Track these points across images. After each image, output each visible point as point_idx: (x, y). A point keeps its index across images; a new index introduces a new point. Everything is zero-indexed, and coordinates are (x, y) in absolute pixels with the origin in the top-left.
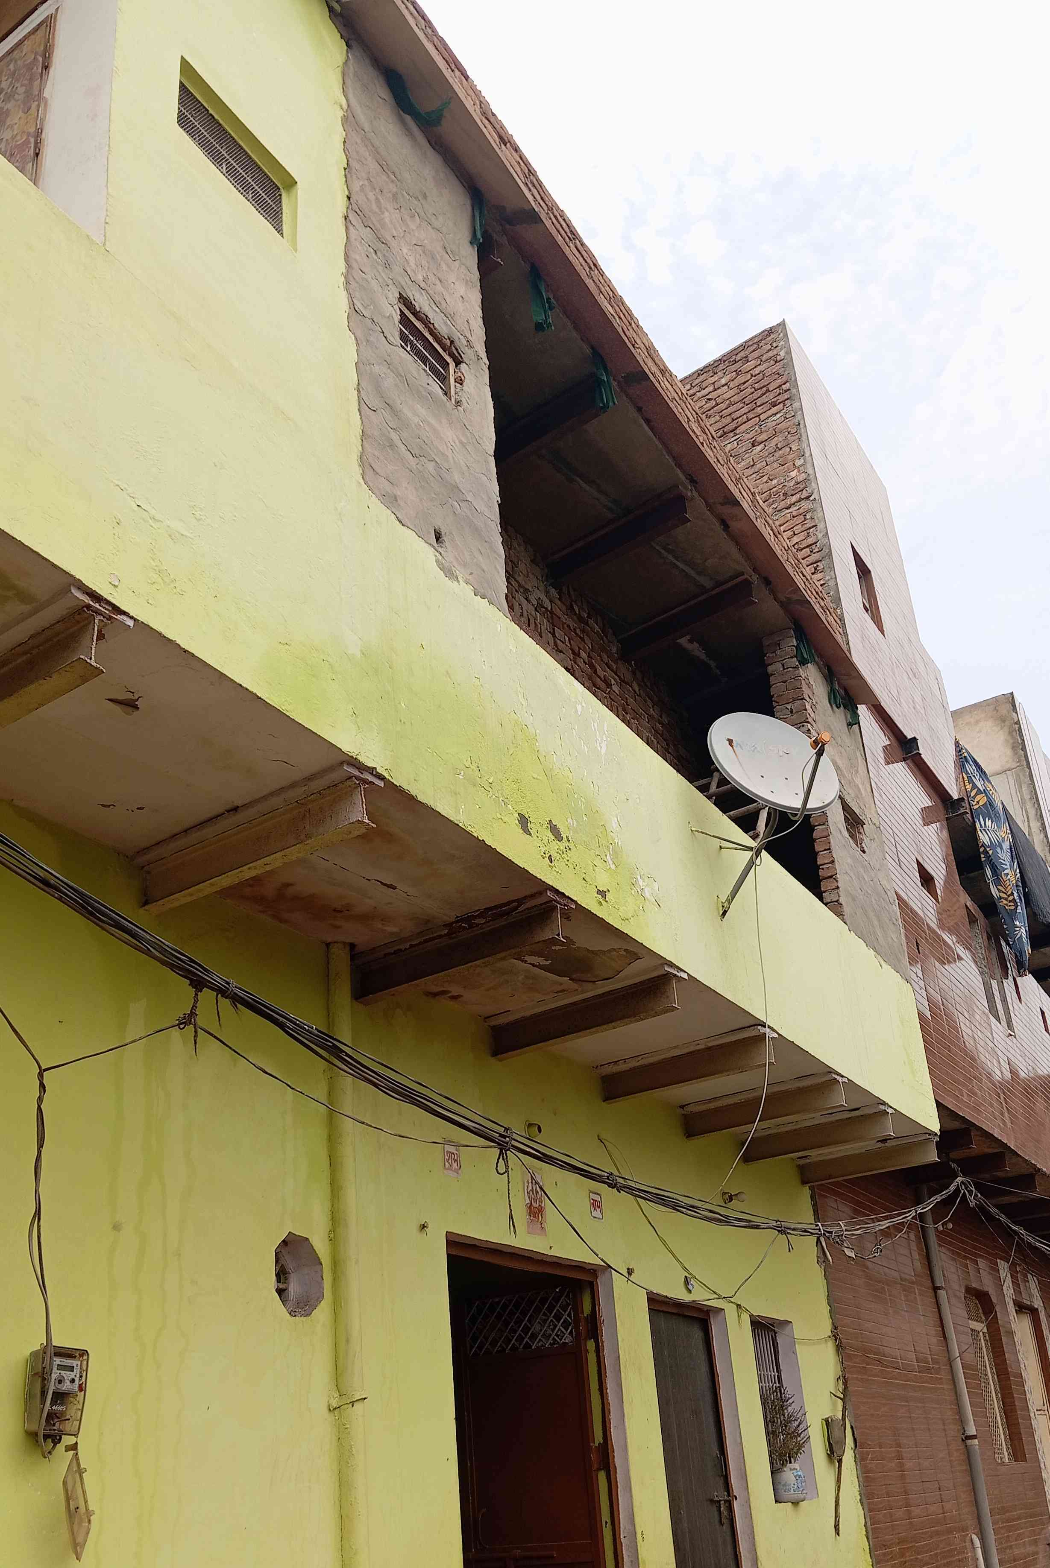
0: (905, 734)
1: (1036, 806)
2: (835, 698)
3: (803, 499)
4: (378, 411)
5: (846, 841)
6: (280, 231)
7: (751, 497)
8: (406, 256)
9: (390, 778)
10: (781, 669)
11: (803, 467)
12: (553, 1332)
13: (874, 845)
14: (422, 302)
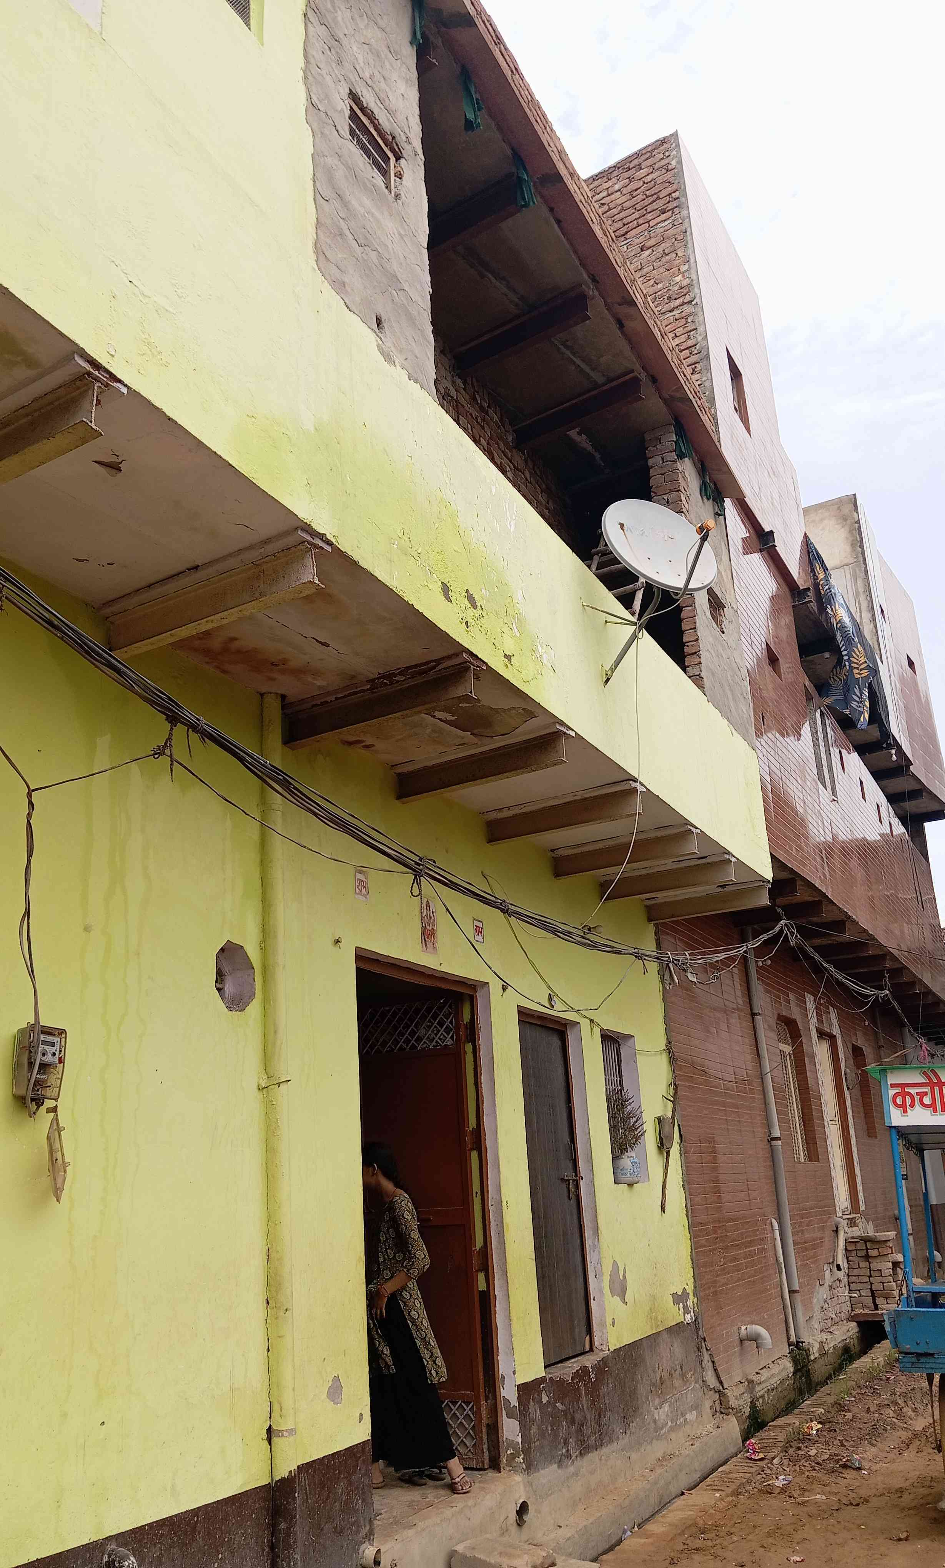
0: (763, 526)
1: (869, 598)
2: (706, 490)
3: (686, 303)
4: (330, 201)
5: (709, 622)
6: (248, 25)
7: (643, 298)
8: (355, 54)
9: (337, 544)
10: (661, 462)
11: (687, 273)
12: (436, 1036)
13: (731, 627)
14: (369, 99)
